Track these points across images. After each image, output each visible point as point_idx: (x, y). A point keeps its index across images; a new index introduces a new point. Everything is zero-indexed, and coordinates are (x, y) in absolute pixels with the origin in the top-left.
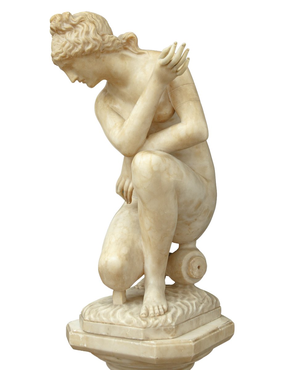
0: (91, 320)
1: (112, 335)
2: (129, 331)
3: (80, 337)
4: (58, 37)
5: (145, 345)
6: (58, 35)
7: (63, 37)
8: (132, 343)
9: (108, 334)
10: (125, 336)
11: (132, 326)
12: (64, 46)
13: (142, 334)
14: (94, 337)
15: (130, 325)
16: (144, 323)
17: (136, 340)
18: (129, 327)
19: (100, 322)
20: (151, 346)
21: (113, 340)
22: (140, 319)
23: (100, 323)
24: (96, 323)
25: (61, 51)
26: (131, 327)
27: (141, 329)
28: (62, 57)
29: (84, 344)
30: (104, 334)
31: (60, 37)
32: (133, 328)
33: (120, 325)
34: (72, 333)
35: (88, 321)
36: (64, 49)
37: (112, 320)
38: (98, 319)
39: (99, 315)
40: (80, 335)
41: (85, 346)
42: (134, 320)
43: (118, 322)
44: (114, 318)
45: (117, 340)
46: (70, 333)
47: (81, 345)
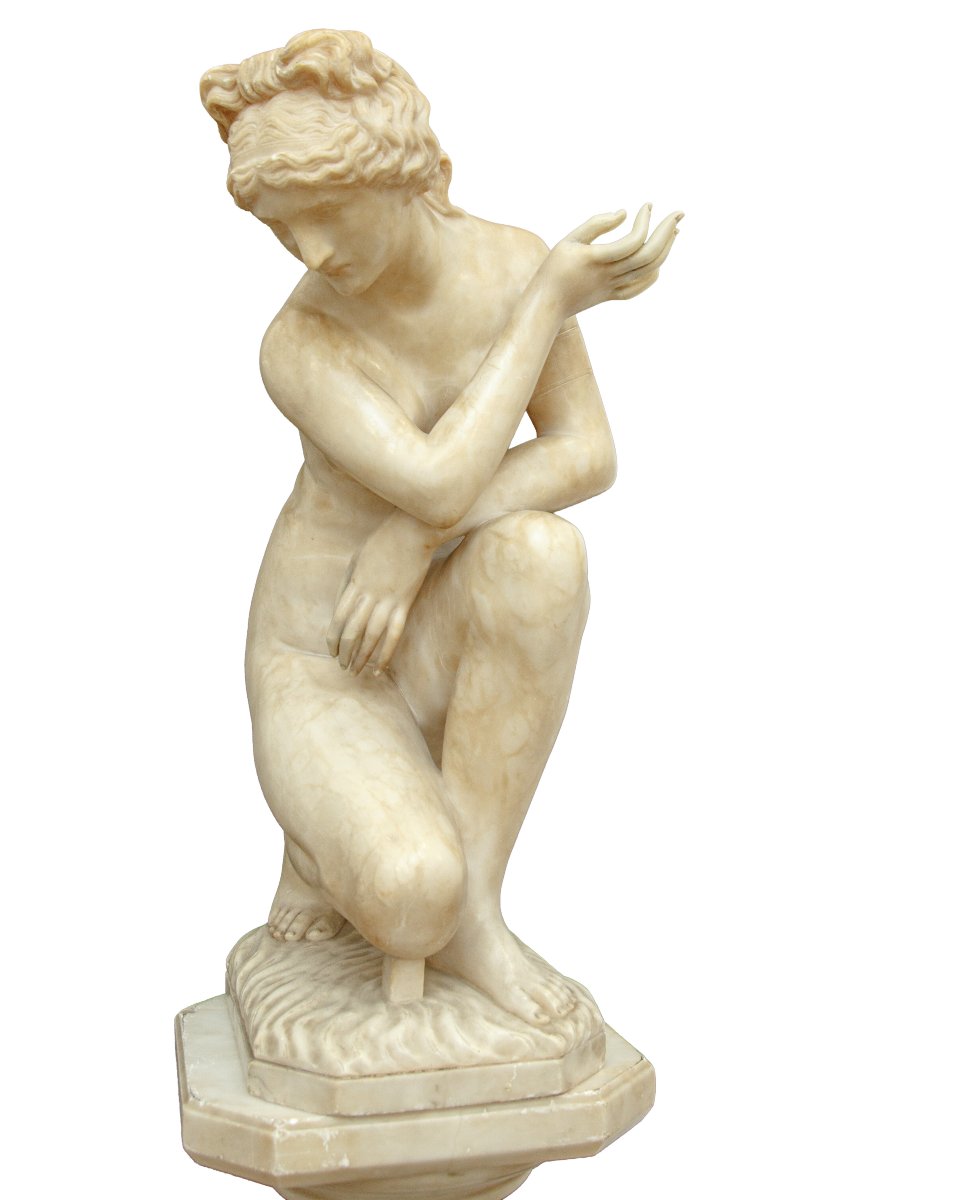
0: (367, 1072)
1: (451, 1102)
2: (514, 1078)
3: (320, 1140)
4: (322, 105)
5: (569, 1107)
6: (322, 101)
7: (343, 112)
8: (524, 1111)
9: (435, 1103)
10: (501, 1097)
11: (524, 1059)
12: (348, 139)
13: (560, 1076)
14: (379, 1125)
15: (515, 1058)
16: (556, 1041)
17: (540, 1098)
18: (515, 1066)
19: (402, 1073)
20: (589, 1104)
21: (454, 1118)
22: (537, 1032)
23: (405, 1076)
24: (387, 1078)
25: (335, 153)
26: (520, 1064)
27: (556, 1062)
28: (333, 176)
29: (340, 1158)
30: (420, 1106)
31: (330, 107)
32: (529, 1064)
33: (477, 1065)
34: (289, 1133)
35: (352, 1077)
36: (349, 151)
37: (444, 1055)
38: (387, 1062)
39: (390, 1049)
40: (320, 1132)
41: (345, 1163)
42: (524, 1038)
43: (471, 1056)
44: (451, 1046)
45: (468, 1116)
46: (276, 1135)
47: (327, 1164)
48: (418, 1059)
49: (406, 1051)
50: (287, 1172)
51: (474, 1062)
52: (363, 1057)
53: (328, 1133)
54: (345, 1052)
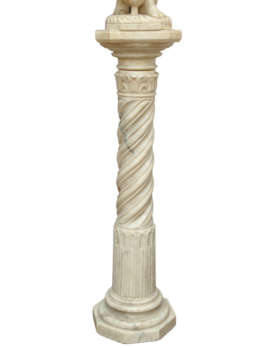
0: (126, 23)
1: (141, 29)
2: (152, 26)
3: (118, 34)
5: (162, 32)
8: (154, 32)
9: (138, 29)
10: (150, 29)
11: (154, 23)
13: (161, 26)
14: (128, 32)
15: (152, 22)
16: (160, 21)
17: (157, 30)
21: (141, 32)
22: (157, 19)
23: (133, 24)
24: (129, 24)
26: (153, 24)
27: (160, 24)
30: (135, 30)
32: (155, 24)
34: (113, 32)
35: (123, 23)
37: (140, 21)
38: (130, 22)
39: (130, 19)
40: (118, 33)
41: (122, 38)
42: (154, 20)
43: (145, 22)
44: (141, 20)
45: (144, 32)
46: (110, 33)
47: (119, 38)
48: (135, 21)
49: (133, 20)
50: (112, 39)
51: (145, 23)
52: (126, 21)
53: (119, 33)
54: (122, 20)
